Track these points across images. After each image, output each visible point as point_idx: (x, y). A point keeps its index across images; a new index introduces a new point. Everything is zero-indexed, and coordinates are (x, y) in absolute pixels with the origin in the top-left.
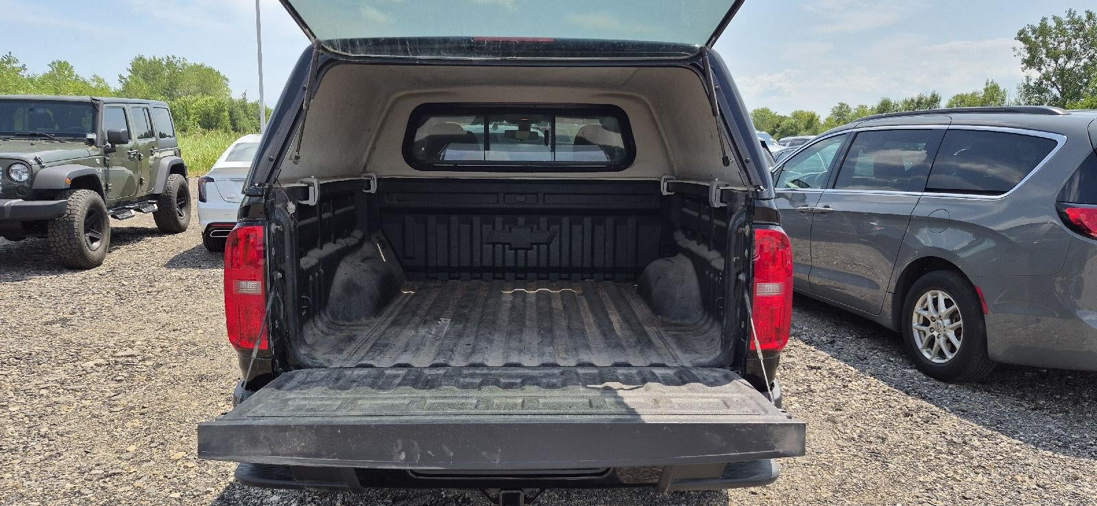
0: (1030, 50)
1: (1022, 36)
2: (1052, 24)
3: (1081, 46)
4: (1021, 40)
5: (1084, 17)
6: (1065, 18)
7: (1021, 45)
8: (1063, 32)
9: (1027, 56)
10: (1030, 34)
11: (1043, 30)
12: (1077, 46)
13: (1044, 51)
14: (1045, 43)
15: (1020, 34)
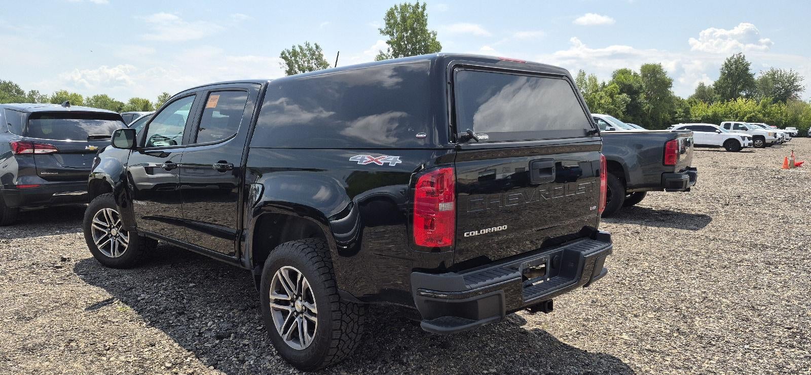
0: (289, 64)
1: (284, 56)
2: (298, 50)
3: (315, 64)
4: (283, 58)
5: (314, 48)
6: (304, 47)
7: (283, 61)
8: (305, 55)
9: (288, 69)
10: (287, 55)
11: (295, 54)
12: (313, 64)
13: (296, 66)
14: (297, 62)
15: (282, 54)
